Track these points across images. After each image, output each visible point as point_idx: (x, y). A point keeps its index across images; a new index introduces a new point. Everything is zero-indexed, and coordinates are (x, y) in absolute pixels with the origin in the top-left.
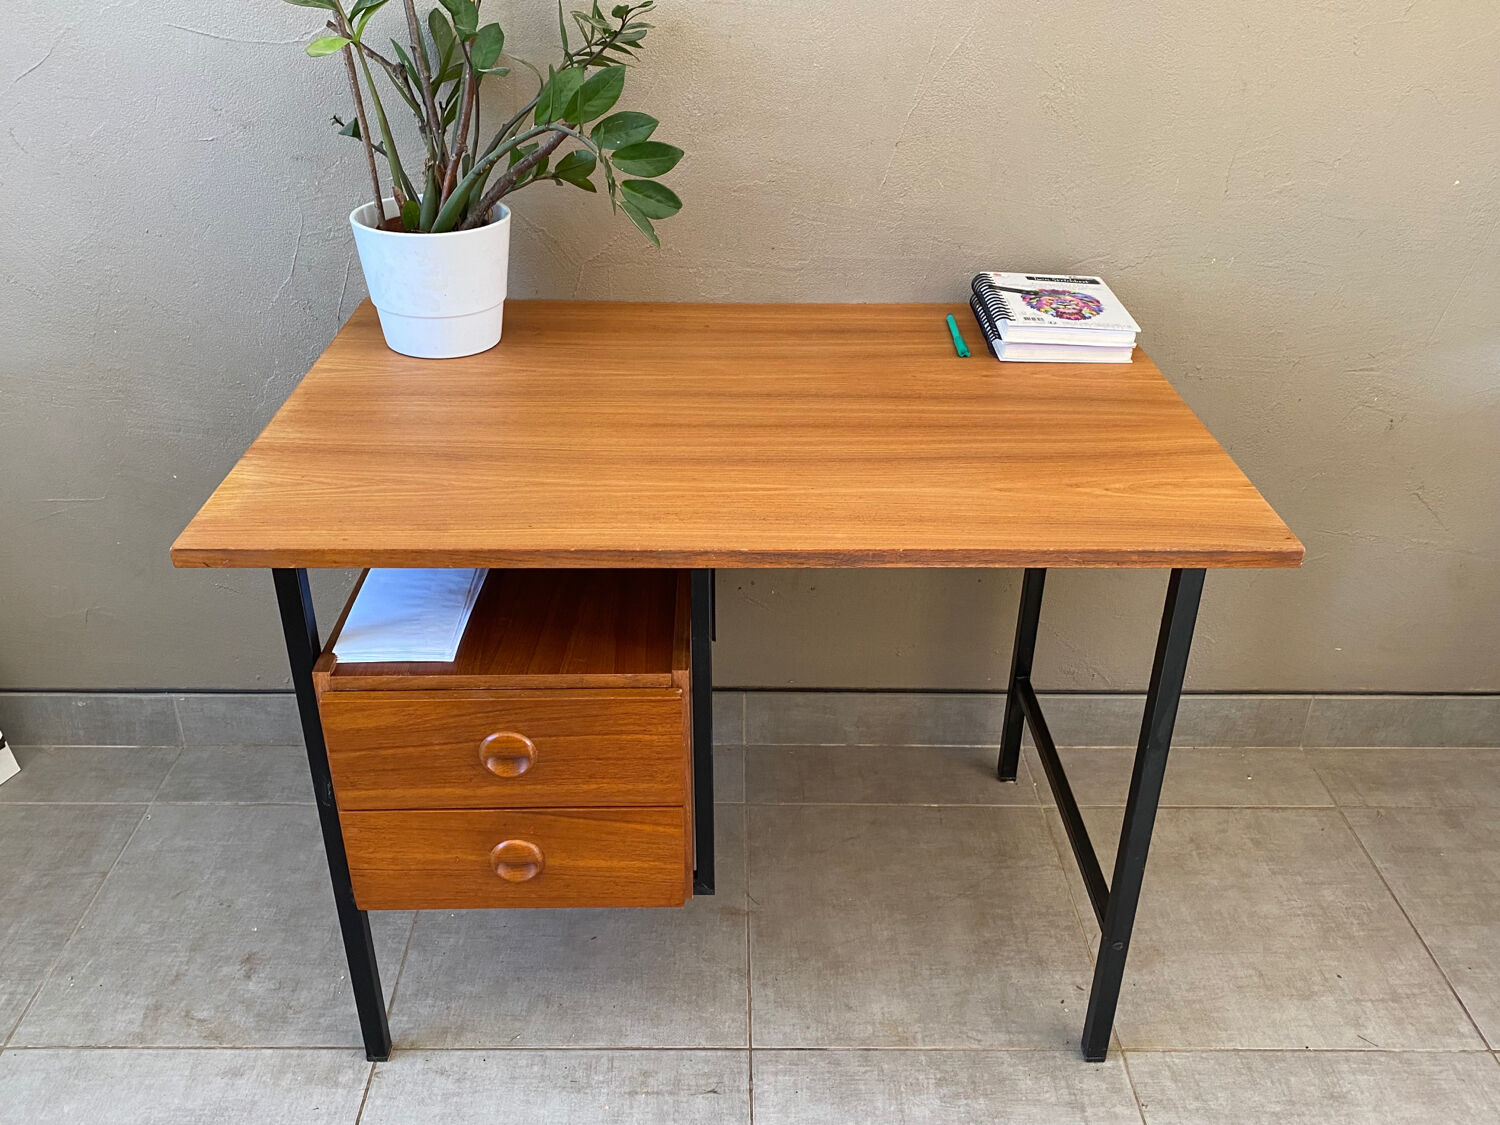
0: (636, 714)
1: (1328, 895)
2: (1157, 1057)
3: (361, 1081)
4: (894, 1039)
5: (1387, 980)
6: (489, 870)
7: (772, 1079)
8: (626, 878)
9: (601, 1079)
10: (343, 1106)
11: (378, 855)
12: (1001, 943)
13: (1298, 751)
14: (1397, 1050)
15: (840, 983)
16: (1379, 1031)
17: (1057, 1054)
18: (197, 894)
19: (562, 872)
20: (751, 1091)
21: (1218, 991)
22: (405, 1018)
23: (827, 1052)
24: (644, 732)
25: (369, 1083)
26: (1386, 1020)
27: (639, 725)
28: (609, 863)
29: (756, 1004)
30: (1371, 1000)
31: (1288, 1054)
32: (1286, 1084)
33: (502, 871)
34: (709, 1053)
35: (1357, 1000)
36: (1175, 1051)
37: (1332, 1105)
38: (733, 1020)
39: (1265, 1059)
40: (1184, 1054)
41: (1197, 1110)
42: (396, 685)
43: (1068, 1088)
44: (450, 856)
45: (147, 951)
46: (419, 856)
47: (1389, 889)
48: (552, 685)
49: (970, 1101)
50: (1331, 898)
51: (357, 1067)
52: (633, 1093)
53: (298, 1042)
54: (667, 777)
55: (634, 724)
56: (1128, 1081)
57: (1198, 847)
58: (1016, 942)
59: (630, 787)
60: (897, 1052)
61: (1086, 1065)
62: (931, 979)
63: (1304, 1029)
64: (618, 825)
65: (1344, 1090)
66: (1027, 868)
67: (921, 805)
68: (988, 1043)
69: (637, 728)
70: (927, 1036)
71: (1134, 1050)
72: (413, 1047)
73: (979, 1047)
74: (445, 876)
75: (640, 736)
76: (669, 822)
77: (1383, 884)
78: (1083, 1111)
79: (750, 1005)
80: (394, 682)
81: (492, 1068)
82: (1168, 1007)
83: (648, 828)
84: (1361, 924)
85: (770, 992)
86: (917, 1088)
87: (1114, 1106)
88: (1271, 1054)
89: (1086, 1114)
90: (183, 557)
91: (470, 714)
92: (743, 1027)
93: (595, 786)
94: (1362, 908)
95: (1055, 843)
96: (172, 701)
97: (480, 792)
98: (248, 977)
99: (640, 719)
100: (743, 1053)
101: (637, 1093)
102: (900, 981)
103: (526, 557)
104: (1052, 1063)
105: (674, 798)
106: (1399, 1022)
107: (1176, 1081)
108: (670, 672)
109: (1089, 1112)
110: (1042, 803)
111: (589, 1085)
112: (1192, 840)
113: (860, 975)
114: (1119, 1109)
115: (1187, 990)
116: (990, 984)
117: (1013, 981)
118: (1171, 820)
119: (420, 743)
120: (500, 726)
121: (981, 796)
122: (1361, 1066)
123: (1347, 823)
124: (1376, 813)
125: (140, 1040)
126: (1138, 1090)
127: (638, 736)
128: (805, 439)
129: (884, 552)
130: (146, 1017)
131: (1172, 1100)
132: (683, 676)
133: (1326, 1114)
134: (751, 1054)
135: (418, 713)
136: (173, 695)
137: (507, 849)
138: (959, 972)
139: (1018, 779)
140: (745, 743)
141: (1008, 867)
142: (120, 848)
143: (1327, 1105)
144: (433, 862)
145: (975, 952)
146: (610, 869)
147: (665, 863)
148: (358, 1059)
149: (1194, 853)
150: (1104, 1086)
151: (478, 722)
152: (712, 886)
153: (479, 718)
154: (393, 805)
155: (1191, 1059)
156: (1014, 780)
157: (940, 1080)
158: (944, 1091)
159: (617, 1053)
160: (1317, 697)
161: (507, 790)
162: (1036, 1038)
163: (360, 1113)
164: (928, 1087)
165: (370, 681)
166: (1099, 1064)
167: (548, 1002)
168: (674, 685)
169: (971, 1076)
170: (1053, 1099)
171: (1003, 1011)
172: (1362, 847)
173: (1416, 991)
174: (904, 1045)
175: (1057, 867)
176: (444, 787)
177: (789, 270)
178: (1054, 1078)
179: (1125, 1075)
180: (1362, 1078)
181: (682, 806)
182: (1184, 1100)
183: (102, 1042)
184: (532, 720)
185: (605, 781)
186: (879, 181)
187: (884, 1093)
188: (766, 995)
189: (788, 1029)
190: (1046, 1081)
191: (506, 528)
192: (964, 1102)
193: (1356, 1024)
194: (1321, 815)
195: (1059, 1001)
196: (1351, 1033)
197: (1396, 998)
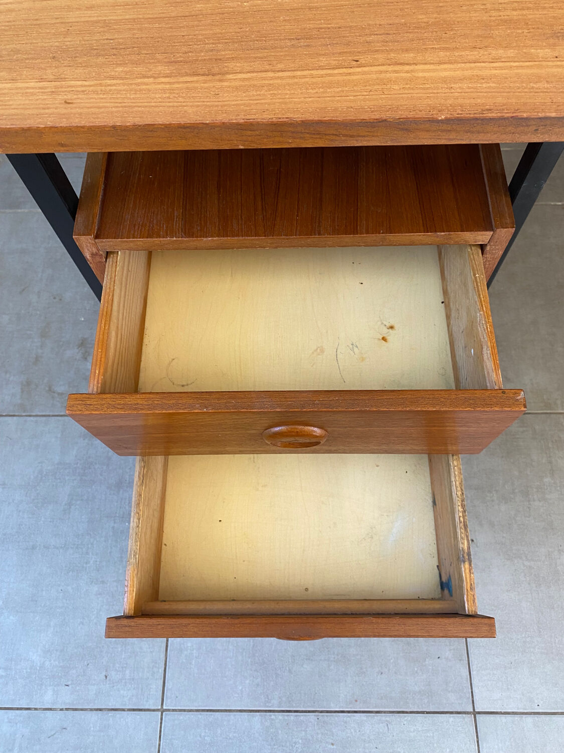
4: (542, 405)
18: (36, 290)
45: (12, 338)
60: (545, 415)
86: (559, 445)
102: (543, 358)
108: (493, 230)
125: (23, 409)
174: (548, 410)
187: (537, 448)
191: (321, 68)
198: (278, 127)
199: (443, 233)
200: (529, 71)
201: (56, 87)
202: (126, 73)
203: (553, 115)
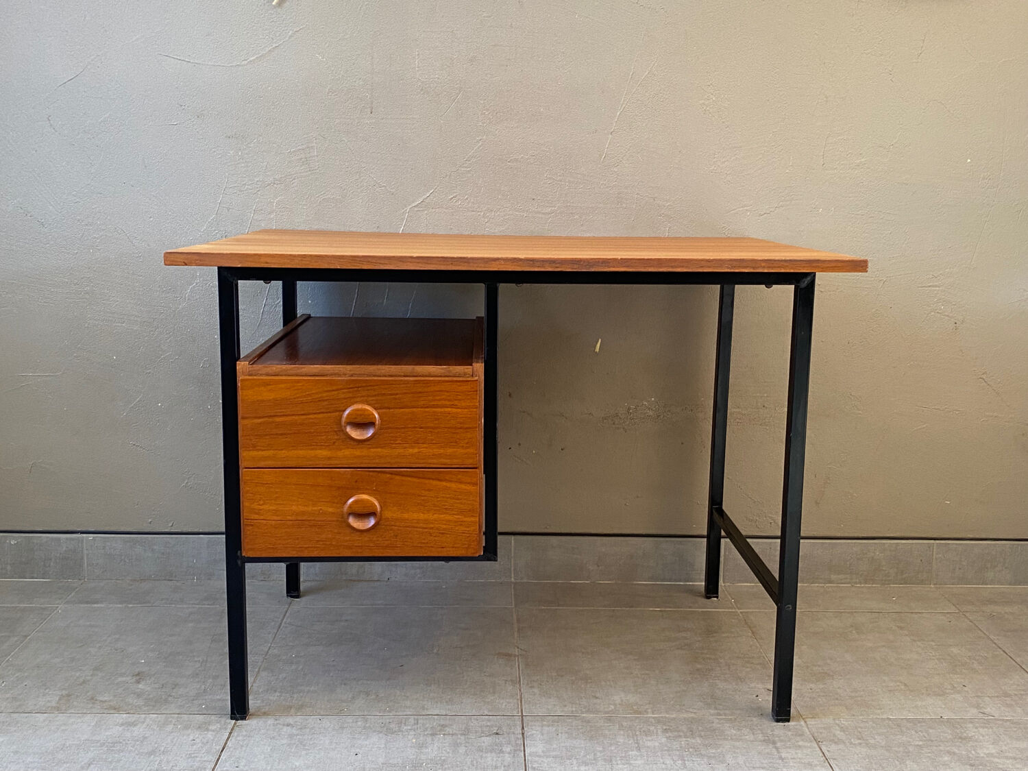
0: (448, 392)
1: (955, 650)
2: (829, 720)
3: (226, 729)
4: (630, 711)
5: (1000, 688)
6: (344, 519)
7: (539, 728)
8: (437, 529)
9: (409, 728)
10: (213, 740)
11: (265, 507)
12: (710, 670)
13: (931, 588)
14: (1009, 718)
15: (588, 686)
16: (993, 709)
17: (754, 719)
18: (98, 645)
19: (393, 523)
20: (523, 734)
21: (874, 692)
22: (259, 701)
23: (579, 716)
24: (452, 406)
25: (232, 729)
26: (1000, 705)
27: (449, 400)
28: (426, 516)
29: (525, 696)
30: (989, 697)
31: (928, 720)
32: (926, 732)
33: (352, 521)
34: (491, 717)
35: (977, 696)
36: (843, 718)
37: (961, 742)
38: (508, 703)
39: (910, 722)
40: (849, 719)
41: (860, 744)
43: (762, 733)
44: (316, 508)
45: (60, 670)
46: (294, 508)
47: (1000, 648)
48: (393, 374)
49: (689, 739)
50: (958, 652)
51: (223, 722)
52: (433, 735)
53: (178, 711)
54: (467, 443)
55: (445, 400)
56: (808, 731)
57: (857, 629)
58: (721, 670)
59: (442, 451)
60: (633, 717)
61: (776, 724)
62: (657, 685)
63: (939, 709)
64: (435, 482)
65: (970, 735)
66: (728, 637)
67: (647, 609)
68: (702, 714)
69: (448, 403)
70: (655, 710)
71: (811, 718)
72: (265, 714)
73: (694, 716)
74: (311, 526)
75: (450, 409)
76: (469, 481)
77: (996, 646)
78: (774, 743)
79: (521, 696)
81: (328, 723)
82: (837, 699)
83: (453, 485)
84: (980, 663)
86: (647, 733)
87: (798, 742)
88: (915, 719)
89: (777, 745)
91: (338, 390)
92: (516, 705)
93: (416, 450)
94: (980, 656)
95: (748, 627)
96: (82, 541)
97: (340, 454)
98: (138, 682)
99: (449, 396)
100: (516, 717)
101: (437, 734)
104: (750, 723)
105: (470, 461)
106: (1010, 706)
107: (844, 731)
108: (471, 365)
109: (779, 745)
110: (738, 610)
111: (400, 731)
113: (603, 683)
114: (801, 743)
115: (850, 692)
116: (702, 688)
117: (719, 686)
119: (302, 413)
120: (358, 399)
121: (692, 605)
122: (982, 725)
123: (968, 619)
124: (989, 614)
125: (58, 709)
126: (816, 734)
127: (446, 410)
129: (609, 260)
130: (60, 699)
131: (841, 739)
132: (479, 367)
133: (956, 745)
134: (522, 718)
135: (304, 387)
136: (85, 535)
137: (355, 502)
138: (679, 683)
139: (719, 597)
140: (513, 579)
141: (714, 637)
142: (38, 625)
143: (957, 742)
144: (303, 513)
145: (691, 674)
146: (426, 521)
147: (465, 517)
148: (223, 720)
149: (854, 632)
150: (789, 733)
151: (343, 396)
152: (496, 554)
153: (344, 393)
154: (279, 464)
155: (855, 722)
156: (717, 597)
157: (666, 729)
158: (669, 734)
159: (421, 717)
160: (938, 542)
161: (358, 452)
162: (737, 712)
163: (226, 744)
164: (657, 733)
165: (274, 369)
166: (786, 724)
167: (368, 694)
168: (474, 374)
169: (690, 728)
170: (752, 739)
171: (712, 700)
172: (980, 630)
173: (1022, 693)
174: (638, 714)
175: (751, 637)
176: (316, 449)
178: (752, 730)
179: (805, 728)
180: (983, 730)
181: (476, 468)
182: (850, 740)
183: (29, 710)
184: (378, 395)
185: (425, 445)
186: (601, 156)
187: (624, 735)
188: (533, 692)
189: (550, 707)
190: (745, 731)
192: (684, 739)
193: (978, 707)
194: (948, 615)
195: (754, 696)
196: (975, 711)
197: (1006, 695)
199: (446, 367)
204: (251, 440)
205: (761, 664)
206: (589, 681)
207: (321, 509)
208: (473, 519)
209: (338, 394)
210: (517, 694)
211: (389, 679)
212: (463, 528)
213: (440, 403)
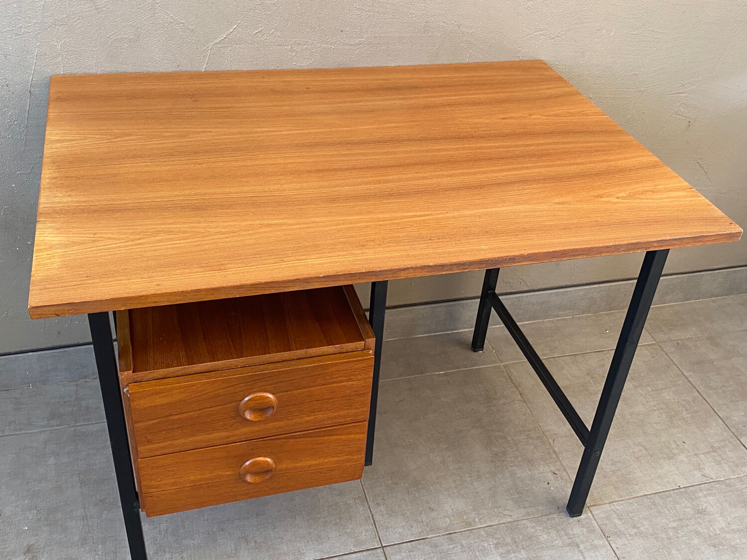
0: (344, 370)
1: (667, 396)
2: (607, 507)
4: (463, 524)
5: (708, 441)
6: (241, 478)
8: (327, 468)
11: (163, 482)
12: (505, 453)
14: (722, 479)
15: (421, 494)
16: (712, 471)
17: (555, 516)
19: (286, 472)
21: (627, 462)
23: (427, 540)
24: (348, 381)
26: (713, 463)
27: (345, 377)
28: (317, 462)
29: (377, 518)
30: (703, 454)
31: (672, 492)
32: (675, 509)
33: (248, 478)
34: (359, 554)
35: (696, 455)
36: (616, 502)
37: (700, 517)
38: (367, 531)
39: (661, 498)
40: (620, 503)
41: (636, 534)
42: (179, 373)
43: (566, 535)
44: (213, 474)
46: (192, 478)
47: (695, 388)
48: (287, 359)
49: (516, 554)
50: (669, 397)
54: (359, 405)
55: (342, 376)
56: (596, 525)
57: (592, 378)
58: (512, 451)
59: (336, 414)
60: (467, 532)
61: (572, 519)
62: (472, 483)
63: (675, 476)
64: (327, 438)
65: (704, 507)
66: (505, 404)
67: (434, 373)
68: (516, 517)
69: (344, 378)
70: (481, 519)
71: (594, 506)
73: (511, 520)
74: (209, 487)
75: (345, 383)
76: (358, 431)
77: (691, 385)
78: (578, 546)
79: (373, 518)
80: (178, 371)
82: (604, 476)
83: (343, 437)
84: (686, 410)
85: (382, 508)
86: (485, 552)
87: (593, 540)
88: (663, 493)
89: (580, 549)
90: (39, 311)
91: (235, 385)
92: (374, 534)
93: (313, 417)
94: (684, 401)
95: (515, 386)
97: (237, 432)
99: (346, 373)
100: (379, 551)
102: (456, 488)
103: (290, 284)
104: (554, 522)
105: (363, 417)
106: (719, 463)
107: (620, 519)
108: (363, 340)
109: (582, 547)
110: (502, 362)
112: (588, 374)
113: (431, 488)
114: (596, 542)
115: (611, 465)
116: (506, 479)
117: (518, 476)
118: (573, 363)
119: (198, 409)
120: (255, 390)
121: (466, 363)
122: (708, 492)
123: (664, 351)
124: (676, 343)
126: (603, 528)
128: (421, 175)
129: (516, 256)
131: (622, 531)
132: (372, 342)
133: (699, 523)
134: (383, 550)
135: (199, 389)
137: (253, 464)
138: (487, 476)
139: (484, 350)
141: (494, 406)
143: (698, 517)
144: (201, 480)
145: (492, 461)
146: (317, 465)
147: (353, 456)
149: (591, 381)
150: (585, 530)
151: (239, 389)
153: (241, 387)
154: (178, 449)
155: (624, 505)
156: (482, 350)
157: (496, 544)
158: (501, 550)
161: (256, 428)
162: (540, 508)
164: (491, 550)
165: (162, 372)
166: (578, 517)
167: (247, 541)
168: (366, 348)
169: (513, 538)
170: (560, 544)
171: (518, 495)
172: (675, 364)
173: (723, 444)
174: (470, 527)
175: (521, 400)
176: (213, 433)
177: (351, 45)
178: (558, 531)
179: (594, 522)
180: (710, 498)
181: (364, 421)
182: (628, 530)
184: (277, 383)
185: (320, 413)
188: (381, 511)
189: (400, 530)
190: (553, 534)
191: (267, 264)
192: (514, 555)
193: (700, 469)
194: (649, 348)
195: (546, 483)
196: (698, 474)
197: (714, 450)
198: (255, 286)
199: (338, 345)
200: (352, 258)
201: (150, 280)
202: (182, 273)
203: (364, 271)
204: (146, 437)
205: (538, 438)
206: (420, 486)
207: (218, 474)
208: (359, 456)
209: (236, 388)
210: (369, 517)
211: (258, 515)
212: (350, 464)
213: (335, 380)
